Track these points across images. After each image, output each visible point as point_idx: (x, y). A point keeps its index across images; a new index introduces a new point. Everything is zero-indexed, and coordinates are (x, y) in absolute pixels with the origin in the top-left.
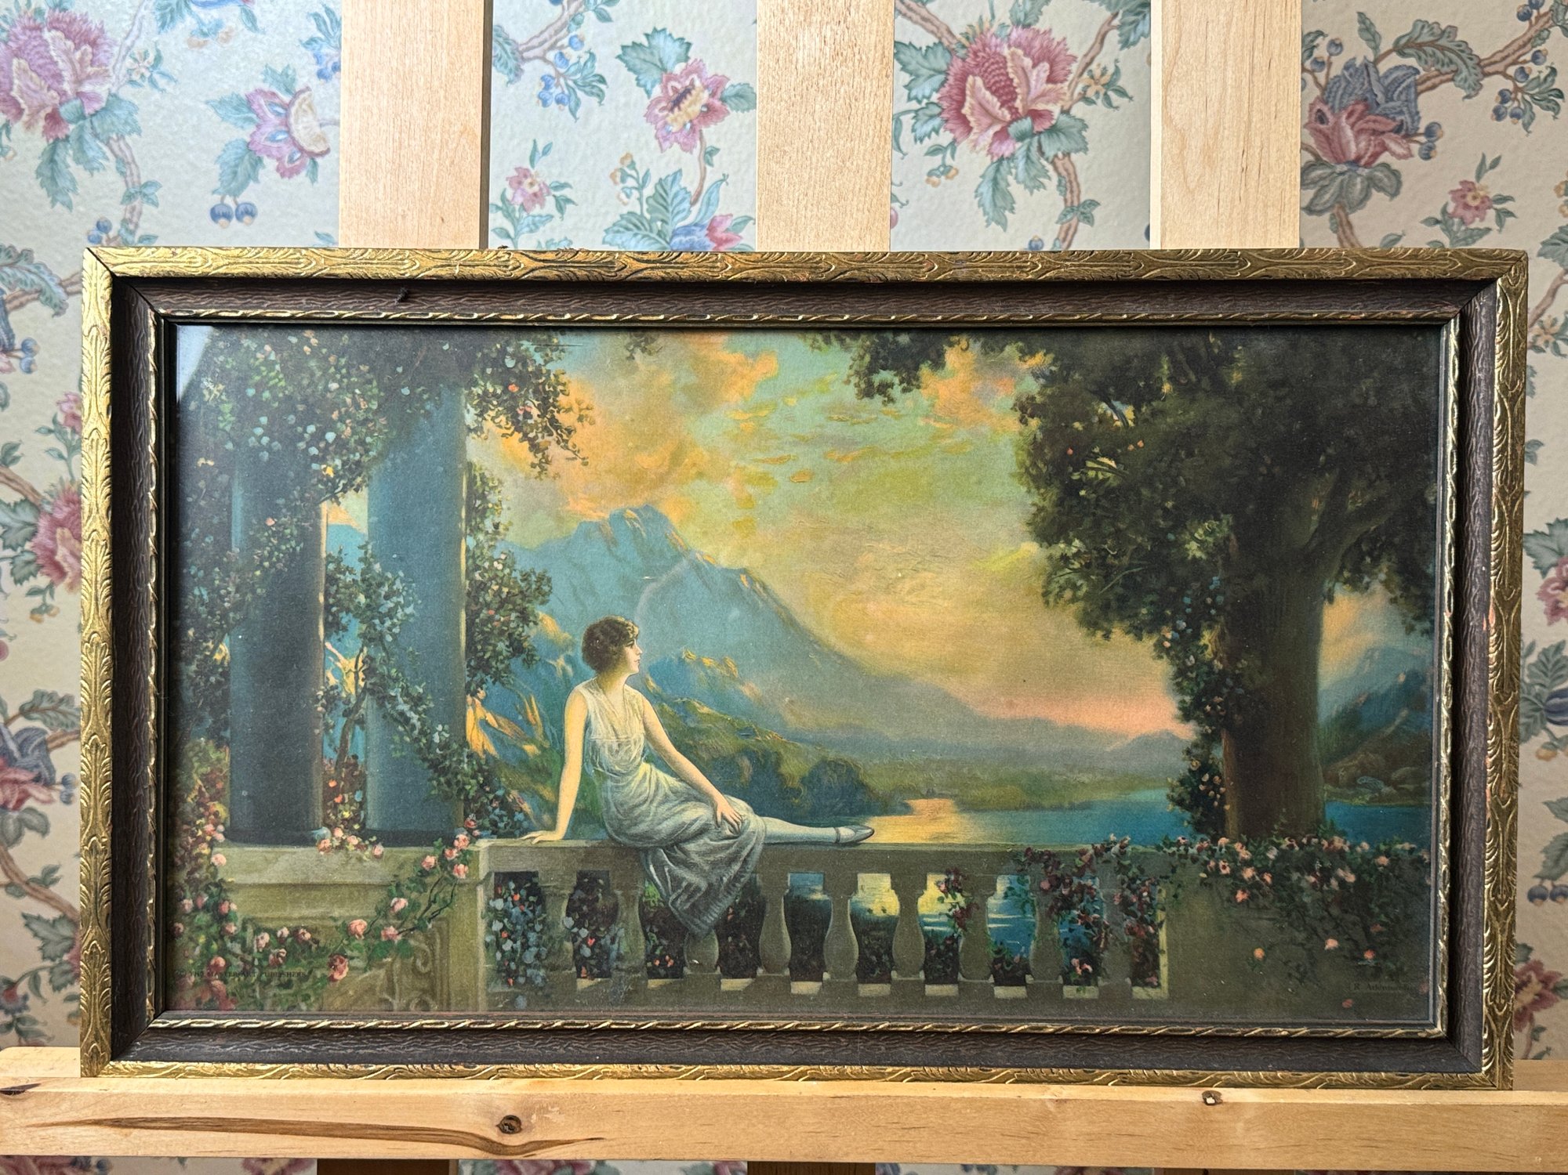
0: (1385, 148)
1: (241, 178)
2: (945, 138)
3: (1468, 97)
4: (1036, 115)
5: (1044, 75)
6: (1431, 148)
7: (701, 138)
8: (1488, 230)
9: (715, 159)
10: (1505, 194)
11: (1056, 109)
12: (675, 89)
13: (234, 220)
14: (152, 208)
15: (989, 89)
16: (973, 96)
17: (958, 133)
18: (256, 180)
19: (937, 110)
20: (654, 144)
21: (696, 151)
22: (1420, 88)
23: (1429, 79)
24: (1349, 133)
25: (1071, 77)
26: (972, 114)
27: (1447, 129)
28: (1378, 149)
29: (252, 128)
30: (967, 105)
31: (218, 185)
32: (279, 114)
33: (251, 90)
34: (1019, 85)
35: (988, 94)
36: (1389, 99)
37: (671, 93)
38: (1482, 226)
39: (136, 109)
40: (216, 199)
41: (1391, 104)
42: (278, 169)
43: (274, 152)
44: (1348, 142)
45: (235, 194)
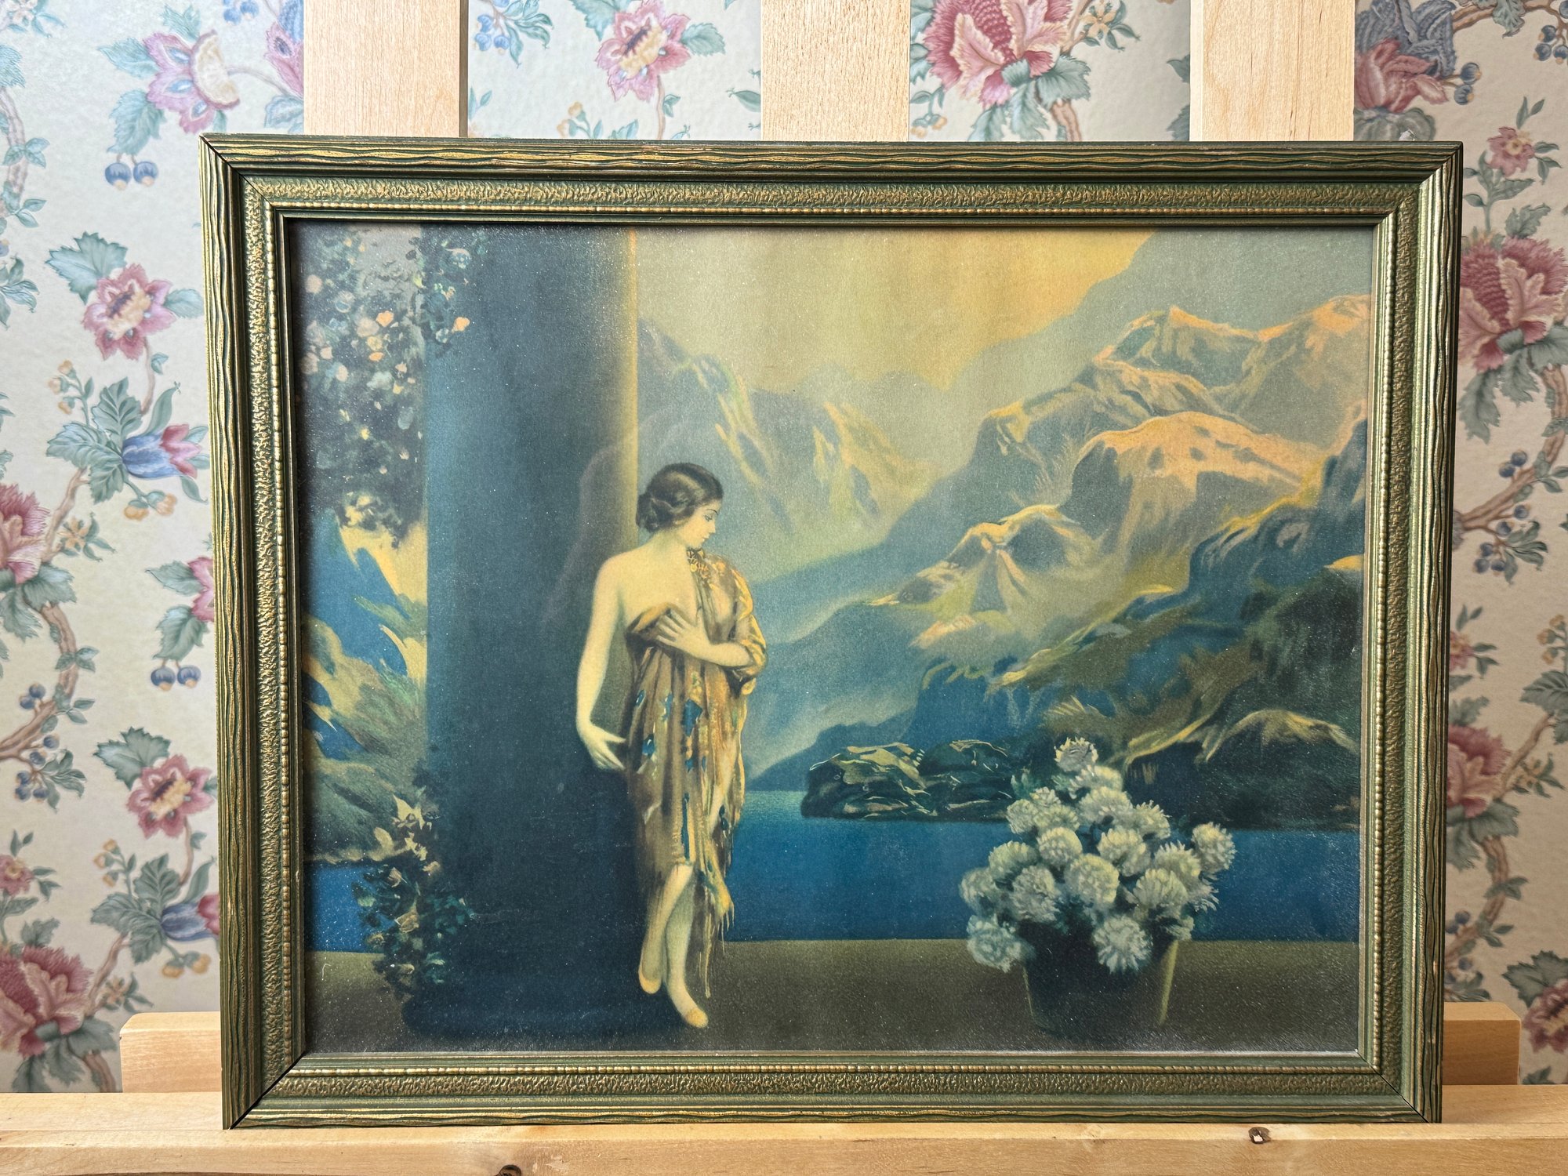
0: (1418, 92)
1: (138, 134)
2: (932, 83)
3: (1508, 34)
4: (1033, 57)
5: (1042, 13)
6: (1467, 92)
7: (659, 85)
8: (1530, 181)
9: (675, 108)
10: (1549, 141)
11: (1054, 51)
12: (629, 31)
13: (132, 181)
14: (39, 168)
15: (980, 28)
16: (962, 37)
17: (946, 78)
18: (156, 136)
19: (922, 52)
20: (607, 92)
21: (654, 100)
22: (1456, 24)
23: (1465, 14)
24: (1378, 75)
25: (1071, 15)
26: (962, 56)
27: (1485, 71)
28: (1410, 92)
29: (151, 77)
30: (956, 45)
31: (113, 141)
32: (181, 61)
33: (149, 34)
34: (1014, 24)
35: (979, 34)
36: (1422, 36)
37: (625, 35)
38: (1524, 176)
39: (19, 57)
40: (111, 158)
41: (1425, 42)
42: (181, 124)
43: (177, 105)
44: (1377, 86)
45: (133, 151)
